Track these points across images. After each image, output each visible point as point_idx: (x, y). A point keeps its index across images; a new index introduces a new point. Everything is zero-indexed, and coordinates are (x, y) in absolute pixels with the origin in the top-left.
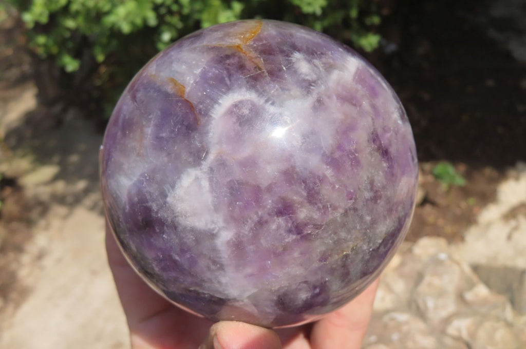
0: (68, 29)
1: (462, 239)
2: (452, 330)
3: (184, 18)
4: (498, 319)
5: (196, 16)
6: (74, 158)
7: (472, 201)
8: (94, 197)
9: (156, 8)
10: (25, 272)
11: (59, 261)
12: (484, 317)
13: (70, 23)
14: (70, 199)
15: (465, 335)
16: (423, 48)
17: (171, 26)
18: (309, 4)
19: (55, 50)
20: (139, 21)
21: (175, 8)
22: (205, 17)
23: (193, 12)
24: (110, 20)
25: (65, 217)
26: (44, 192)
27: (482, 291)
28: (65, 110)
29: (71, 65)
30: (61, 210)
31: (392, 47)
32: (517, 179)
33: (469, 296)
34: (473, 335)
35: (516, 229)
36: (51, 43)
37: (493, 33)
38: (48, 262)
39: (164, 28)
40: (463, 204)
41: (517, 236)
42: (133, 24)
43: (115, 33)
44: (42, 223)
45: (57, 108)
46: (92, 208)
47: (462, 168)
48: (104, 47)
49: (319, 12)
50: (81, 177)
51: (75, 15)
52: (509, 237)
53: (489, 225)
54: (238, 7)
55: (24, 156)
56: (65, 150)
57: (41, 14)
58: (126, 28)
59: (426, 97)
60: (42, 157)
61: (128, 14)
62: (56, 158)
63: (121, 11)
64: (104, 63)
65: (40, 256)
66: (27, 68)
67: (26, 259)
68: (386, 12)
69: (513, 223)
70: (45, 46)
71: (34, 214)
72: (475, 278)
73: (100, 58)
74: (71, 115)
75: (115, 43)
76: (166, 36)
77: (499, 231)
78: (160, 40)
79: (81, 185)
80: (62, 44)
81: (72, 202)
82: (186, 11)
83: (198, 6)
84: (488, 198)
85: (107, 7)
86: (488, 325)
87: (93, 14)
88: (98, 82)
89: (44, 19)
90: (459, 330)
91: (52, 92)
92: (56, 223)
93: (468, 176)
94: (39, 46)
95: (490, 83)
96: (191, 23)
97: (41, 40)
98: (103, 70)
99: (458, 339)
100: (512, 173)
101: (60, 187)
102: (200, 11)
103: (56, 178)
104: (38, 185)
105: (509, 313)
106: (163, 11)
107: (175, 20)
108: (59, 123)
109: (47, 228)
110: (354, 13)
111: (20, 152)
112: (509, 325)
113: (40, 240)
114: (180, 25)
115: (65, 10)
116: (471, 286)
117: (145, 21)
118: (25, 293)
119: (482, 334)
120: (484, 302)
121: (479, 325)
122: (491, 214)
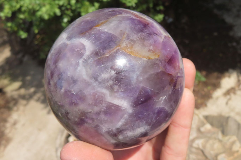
0: (21, 19)
1: (206, 105)
2: (195, 145)
3: (73, 11)
4: (215, 139)
5: (78, 10)
6: (28, 78)
7: (209, 88)
8: (38, 95)
9: (60, 7)
10: (8, 131)
11: (24, 125)
12: (210, 138)
13: (22, 16)
14: (27, 97)
15: (201, 147)
16: (184, 20)
17: (67, 15)
18: (130, 2)
19: (16, 29)
20: (52, 14)
21: (69, 7)
22: (82, 10)
23: (77, 8)
24: (39, 14)
25: (25, 105)
26: (15, 94)
27: (208, 126)
28: (23, 56)
29: (23, 35)
30: (23, 102)
31: (170, 20)
32: (229, 77)
33: (202, 129)
34: (204, 146)
35: (230, 99)
36: (14, 26)
37: (216, 11)
38: (18, 126)
39: (64, 16)
40: (206, 90)
41: (230, 102)
42: (49, 15)
43: (42, 19)
44: (15, 108)
45: (20, 56)
46: (38, 100)
47: (204, 73)
48: (38, 26)
49: (134, 5)
50: (32, 87)
51: (24, 13)
52: (227, 103)
53: (217, 98)
54: (97, 5)
55: (6, 78)
56: (24, 75)
57: (8, 13)
58: (46, 17)
59: (187, 42)
60: (14, 78)
61: (47, 11)
62: (20, 78)
63: (44, 9)
64: (39, 33)
65: (15, 123)
66: (6, 38)
67: (8, 125)
68: (167, 4)
69: (228, 97)
70: (11, 27)
71: (11, 105)
72: (205, 121)
73: (36, 31)
74: (26, 59)
75: (42, 24)
76: (66, 20)
77: (222, 101)
78: (62, 22)
79: (32, 90)
80: (19, 26)
81: (28, 98)
82: (73, 8)
83: (79, 5)
84: (216, 86)
85: (38, 8)
86: (211, 142)
87: (32, 11)
88: (36, 43)
89: (10, 15)
90: (198, 145)
91: (17, 48)
92: (21, 108)
93: (206, 76)
94: (8, 27)
95: (216, 34)
96: (76, 13)
97: (9, 24)
98: (38, 36)
99: (198, 149)
100: (227, 74)
101: (23, 91)
102: (80, 8)
103: (21, 87)
104: (12, 91)
105: (220, 136)
106: (63, 8)
107: (69, 12)
108: (21, 62)
109: (18, 110)
110: (151, 5)
111: (4, 76)
112: (220, 141)
113: (15, 116)
114: (71, 14)
115: (19, 10)
116: (203, 124)
117: (55, 14)
118: (8, 140)
119: (208, 146)
120: (209, 132)
121: (207, 142)
122: (218, 93)
